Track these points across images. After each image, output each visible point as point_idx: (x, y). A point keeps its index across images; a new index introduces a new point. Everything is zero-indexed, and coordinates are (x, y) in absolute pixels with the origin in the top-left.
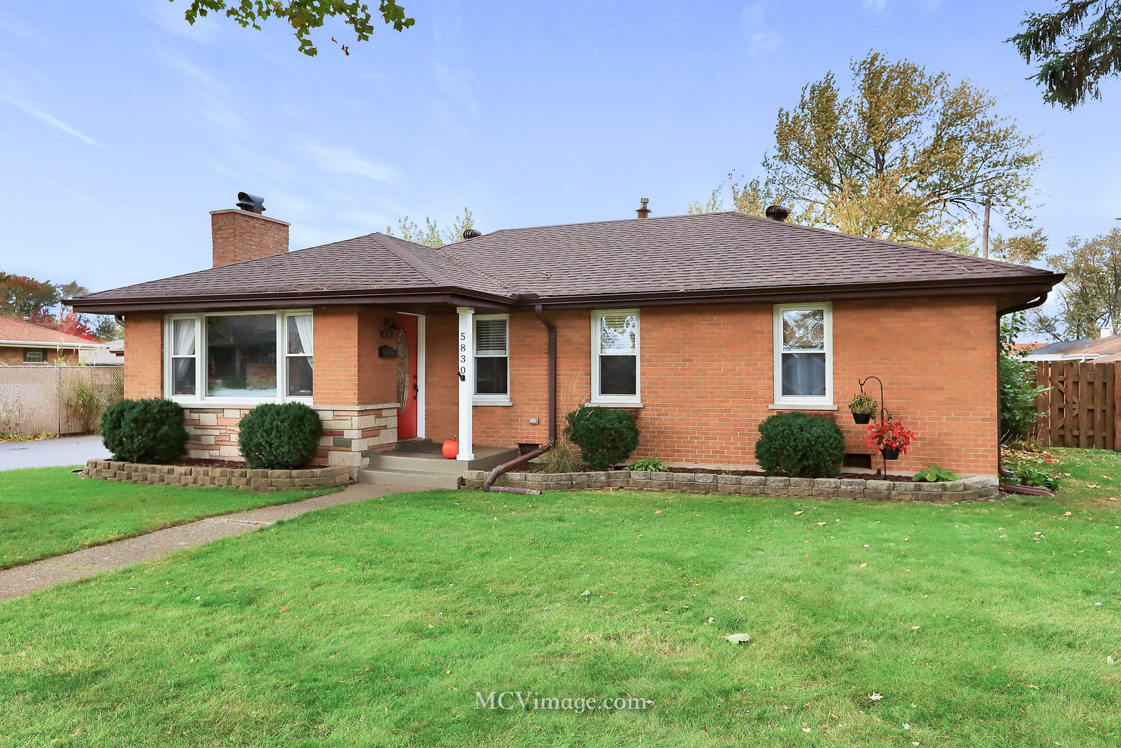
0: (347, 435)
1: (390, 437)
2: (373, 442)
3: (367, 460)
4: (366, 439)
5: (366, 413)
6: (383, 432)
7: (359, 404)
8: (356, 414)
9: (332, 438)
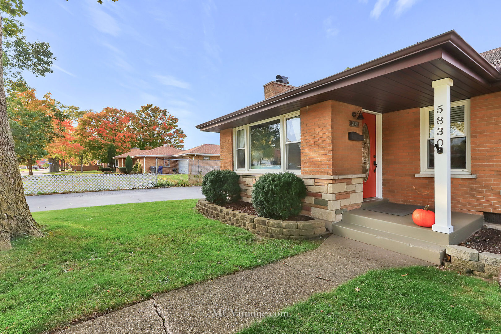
0: (324, 197)
1: (358, 199)
2: (345, 202)
3: (340, 217)
4: (339, 201)
5: (339, 181)
6: (352, 195)
7: (333, 174)
8: (331, 182)
9: (313, 198)
